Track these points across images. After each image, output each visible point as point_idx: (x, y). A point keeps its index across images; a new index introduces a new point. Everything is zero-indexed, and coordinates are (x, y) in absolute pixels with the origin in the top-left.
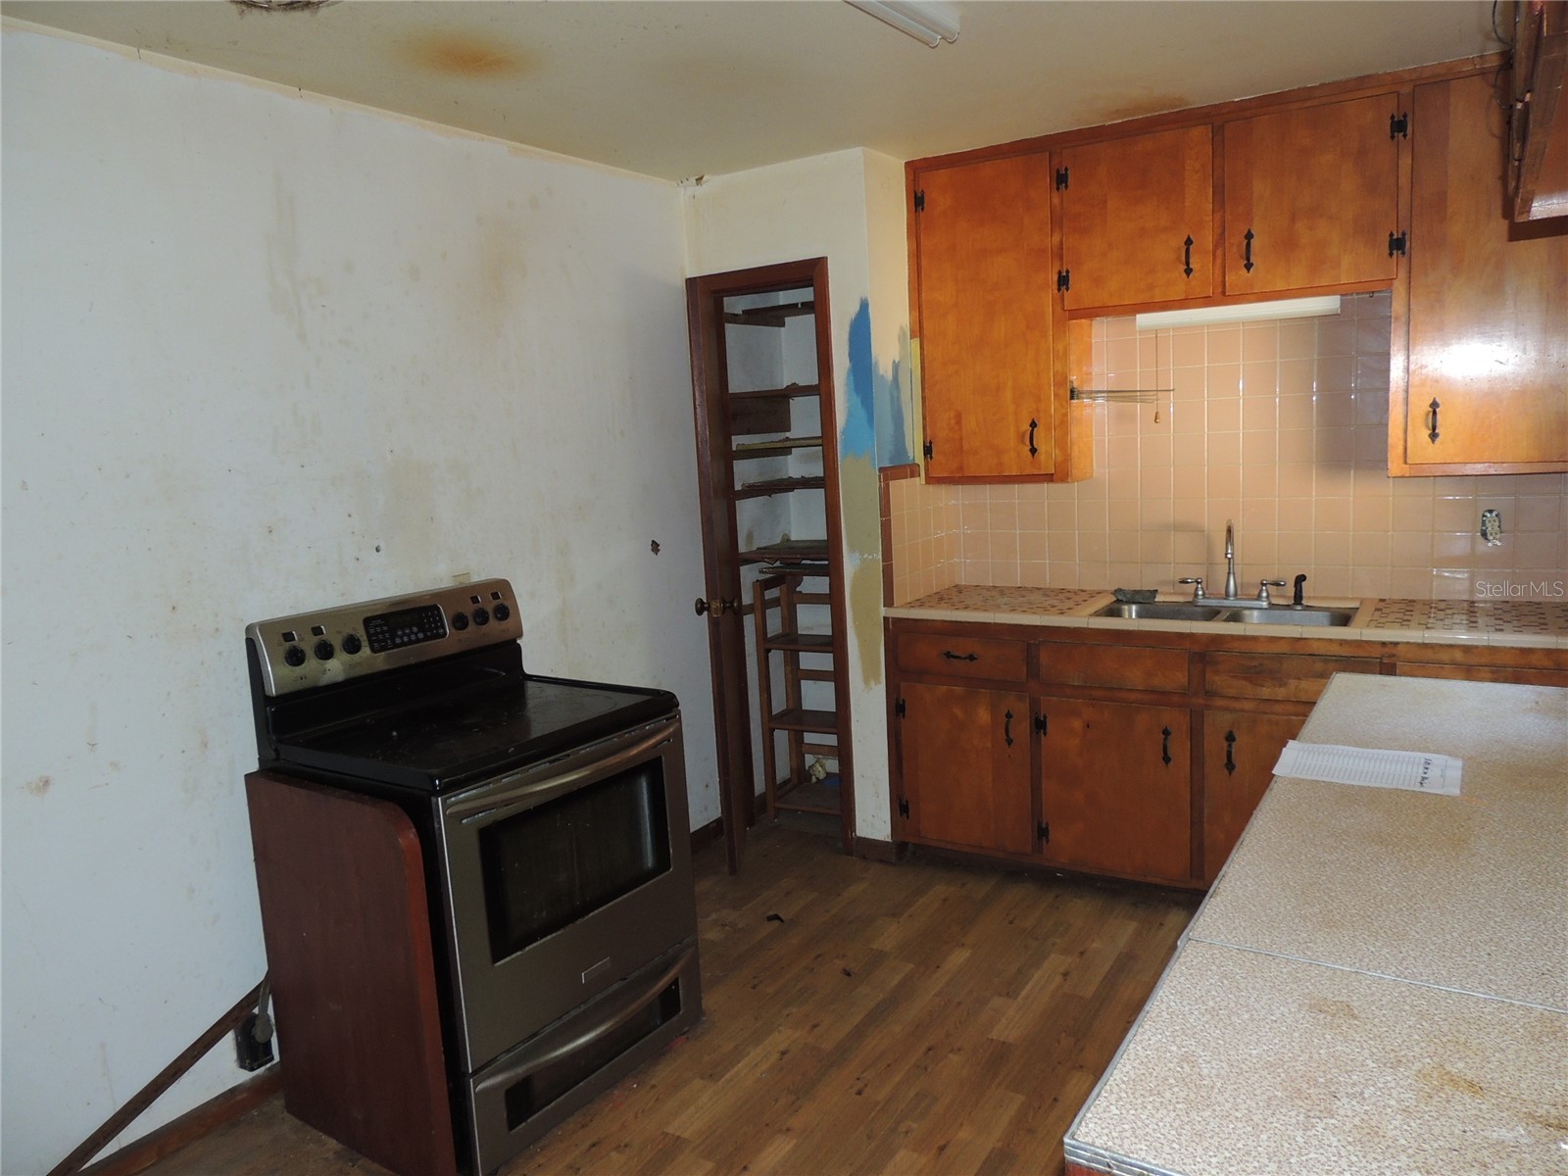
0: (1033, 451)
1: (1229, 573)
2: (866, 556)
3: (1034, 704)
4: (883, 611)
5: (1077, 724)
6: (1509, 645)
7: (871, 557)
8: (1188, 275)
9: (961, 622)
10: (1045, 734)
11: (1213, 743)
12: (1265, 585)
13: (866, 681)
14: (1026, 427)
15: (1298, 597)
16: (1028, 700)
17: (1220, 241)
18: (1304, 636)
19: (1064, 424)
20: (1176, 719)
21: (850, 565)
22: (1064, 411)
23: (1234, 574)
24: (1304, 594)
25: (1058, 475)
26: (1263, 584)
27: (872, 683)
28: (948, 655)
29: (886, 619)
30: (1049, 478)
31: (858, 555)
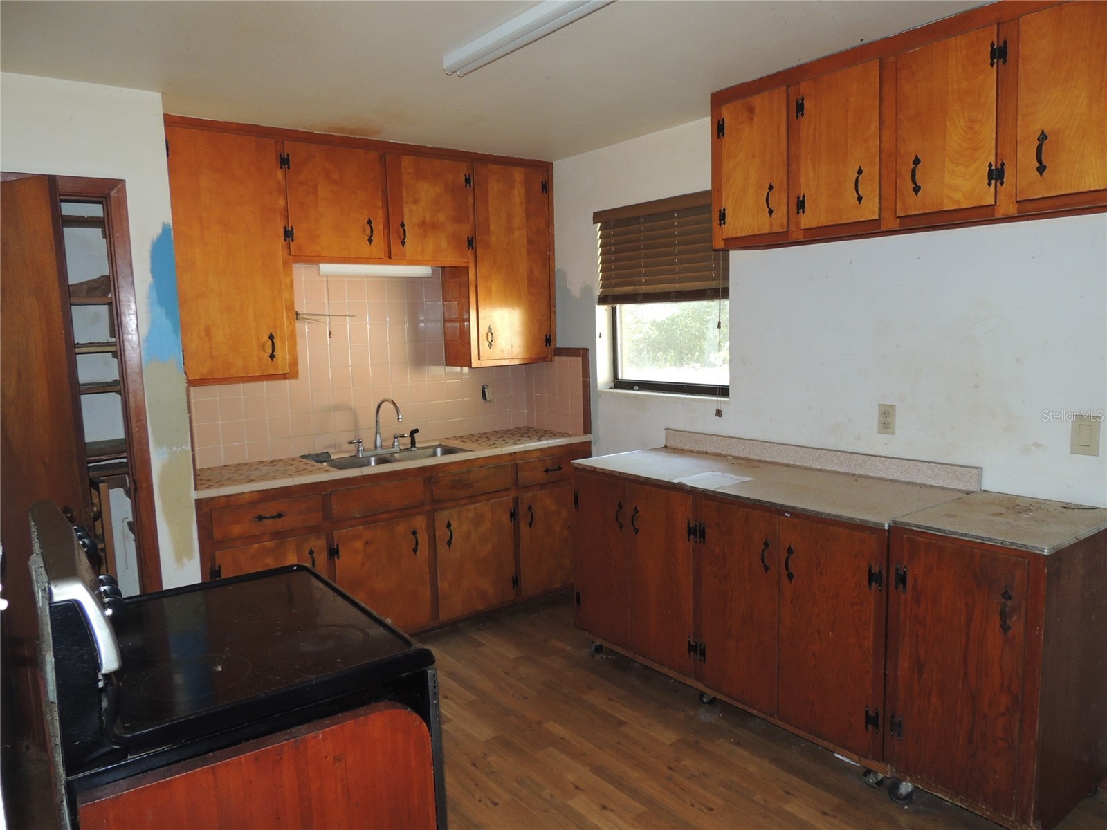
0: (272, 356)
1: (377, 433)
2: (175, 449)
3: (330, 539)
4: (194, 495)
5: (359, 545)
6: (555, 445)
7: (180, 449)
8: (370, 243)
9: (267, 490)
10: (338, 558)
11: (441, 532)
12: (396, 438)
13: (179, 560)
14: (265, 338)
15: (413, 443)
16: (325, 537)
17: (387, 225)
18: (478, 457)
19: (293, 337)
20: (420, 522)
21: (158, 460)
22: (292, 328)
23: (380, 433)
24: (416, 440)
25: (290, 374)
26: (395, 438)
27: (185, 560)
28: (260, 518)
29: (199, 502)
30: (285, 376)
31: (165, 449)
